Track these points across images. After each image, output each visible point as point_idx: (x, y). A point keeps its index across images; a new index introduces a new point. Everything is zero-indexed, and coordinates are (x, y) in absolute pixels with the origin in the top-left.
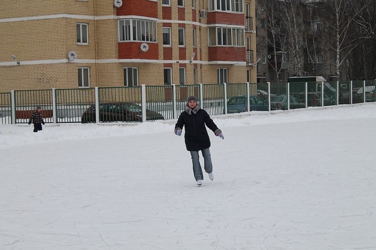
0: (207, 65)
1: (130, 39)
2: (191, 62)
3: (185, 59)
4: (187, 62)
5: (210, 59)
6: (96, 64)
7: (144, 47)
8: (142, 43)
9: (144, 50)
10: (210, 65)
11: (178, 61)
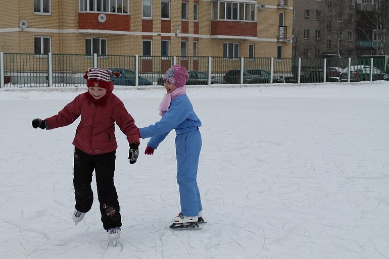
0: (208, 39)
1: (86, 10)
2: (176, 35)
3: (170, 32)
4: (171, 34)
5: (213, 33)
6: (59, 33)
7: (102, 18)
8: (100, 14)
9: (101, 20)
10: (212, 39)
11: (160, 33)
